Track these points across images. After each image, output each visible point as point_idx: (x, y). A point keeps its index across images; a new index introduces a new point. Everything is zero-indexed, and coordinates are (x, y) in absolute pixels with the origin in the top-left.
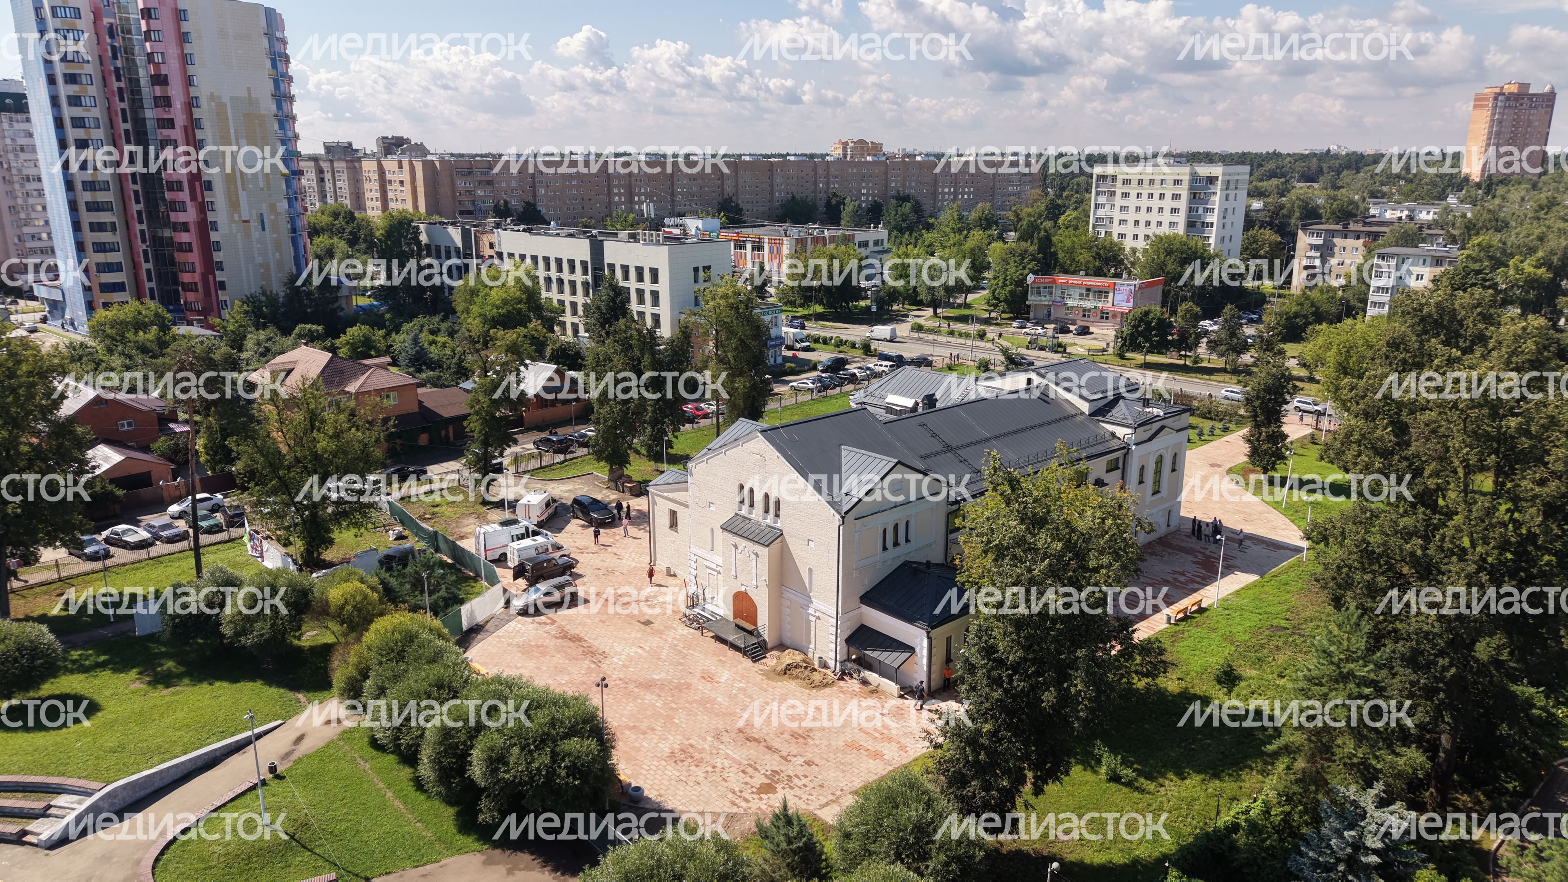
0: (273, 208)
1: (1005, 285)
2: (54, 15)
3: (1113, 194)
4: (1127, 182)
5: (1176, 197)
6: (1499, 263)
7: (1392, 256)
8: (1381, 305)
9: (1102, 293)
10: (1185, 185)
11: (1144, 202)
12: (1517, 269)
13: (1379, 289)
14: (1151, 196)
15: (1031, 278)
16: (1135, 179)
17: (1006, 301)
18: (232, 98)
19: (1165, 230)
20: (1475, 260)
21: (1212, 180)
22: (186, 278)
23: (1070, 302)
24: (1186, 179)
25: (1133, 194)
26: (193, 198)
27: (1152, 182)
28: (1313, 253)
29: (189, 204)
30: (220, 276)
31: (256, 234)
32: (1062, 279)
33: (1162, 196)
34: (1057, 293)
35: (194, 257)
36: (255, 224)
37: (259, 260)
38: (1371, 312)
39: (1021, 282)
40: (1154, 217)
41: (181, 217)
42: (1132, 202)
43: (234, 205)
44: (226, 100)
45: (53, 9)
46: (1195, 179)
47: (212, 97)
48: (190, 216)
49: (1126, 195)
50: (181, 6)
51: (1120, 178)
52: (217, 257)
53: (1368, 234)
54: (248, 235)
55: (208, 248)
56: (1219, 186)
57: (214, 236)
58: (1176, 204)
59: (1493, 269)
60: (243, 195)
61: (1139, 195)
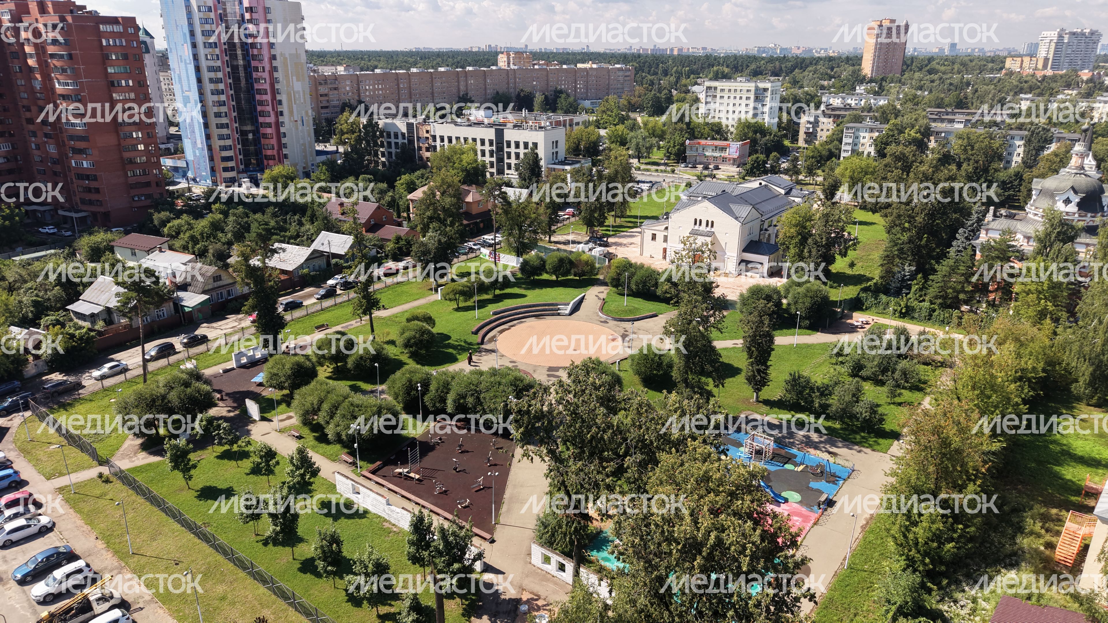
0: (307, 113)
1: (674, 146)
2: (199, 10)
3: (715, 96)
4: (722, 90)
5: (748, 98)
6: (901, 132)
7: (852, 128)
8: (847, 151)
9: (723, 149)
10: (753, 92)
11: (732, 101)
12: (909, 135)
13: (846, 144)
14: (735, 98)
15: (687, 142)
16: (727, 88)
17: (675, 154)
18: (290, 55)
19: (743, 116)
20: (892, 130)
21: (765, 90)
22: (269, 153)
23: (707, 154)
24: (753, 89)
25: (726, 97)
26: (273, 109)
27: (735, 90)
28: (809, 126)
29: (272, 113)
30: (285, 151)
31: (300, 128)
32: (703, 142)
33: (741, 98)
34: (700, 150)
35: (274, 141)
36: (300, 122)
37: (301, 142)
38: (843, 154)
39: (683, 144)
40: (737, 109)
41: (268, 120)
42: (725, 100)
43: (291, 112)
44: (287, 56)
45: (199, 7)
46: (757, 89)
47: (281, 54)
48: (271, 119)
49: (722, 97)
50: (267, 6)
51: (719, 88)
52: (284, 141)
53: (835, 116)
54: (297, 129)
55: (280, 136)
56: (769, 92)
57: (282, 130)
58: (748, 102)
59: (899, 134)
60: (294, 106)
61: (729, 97)
